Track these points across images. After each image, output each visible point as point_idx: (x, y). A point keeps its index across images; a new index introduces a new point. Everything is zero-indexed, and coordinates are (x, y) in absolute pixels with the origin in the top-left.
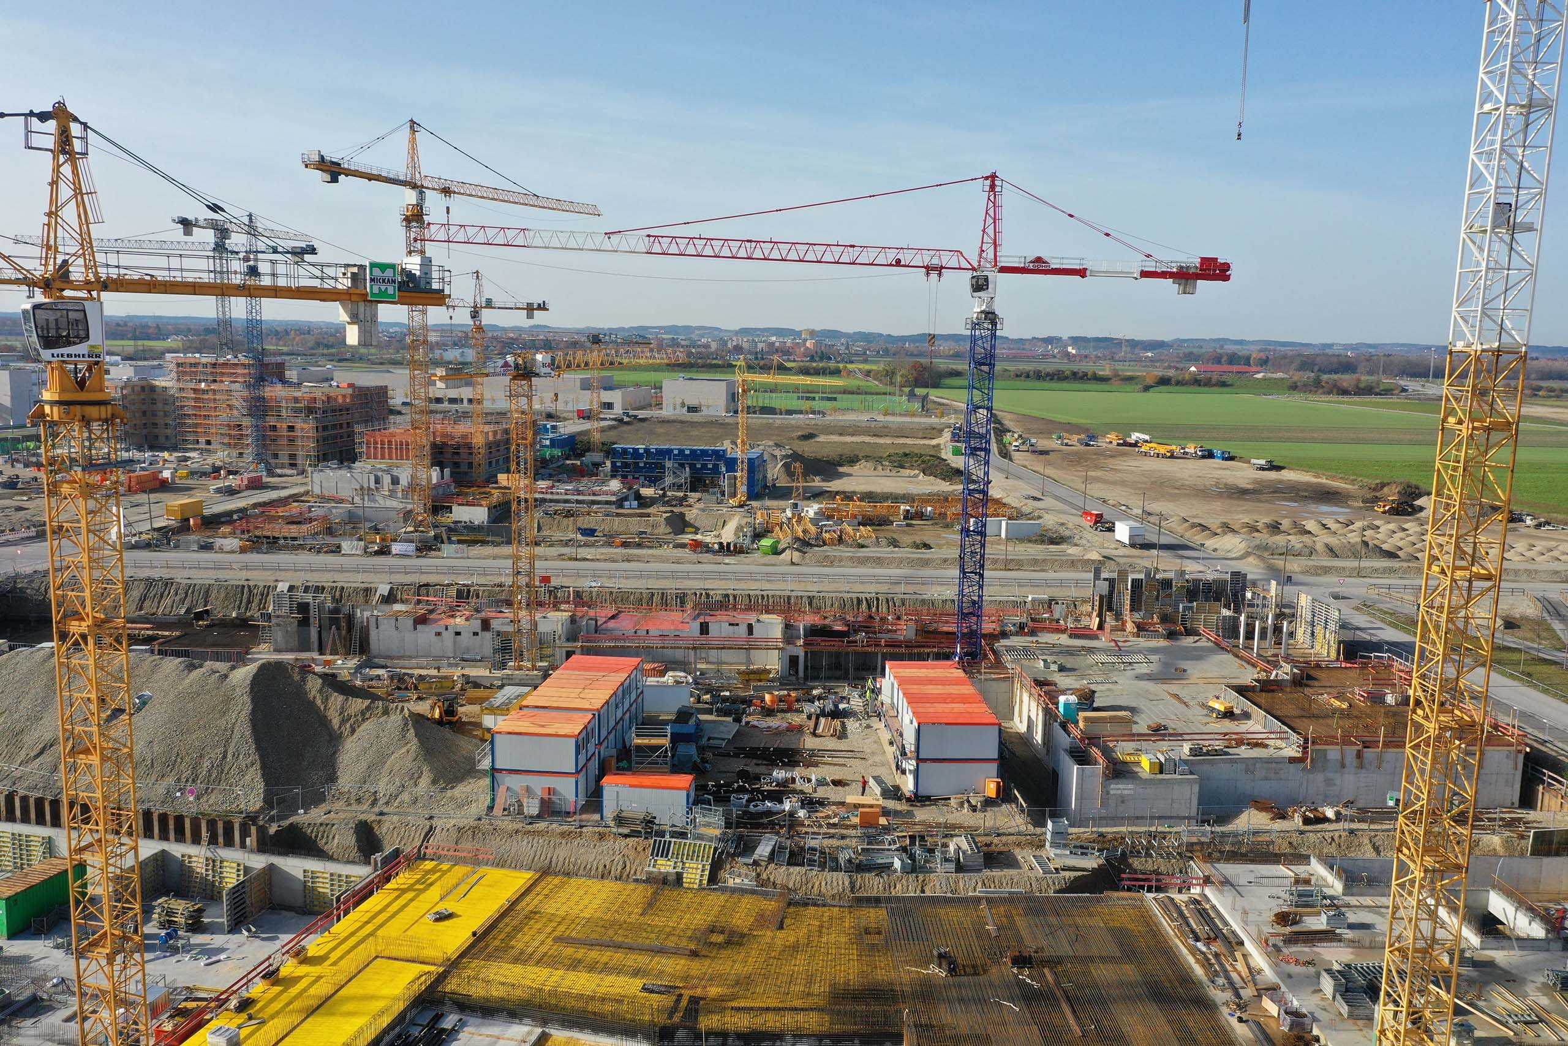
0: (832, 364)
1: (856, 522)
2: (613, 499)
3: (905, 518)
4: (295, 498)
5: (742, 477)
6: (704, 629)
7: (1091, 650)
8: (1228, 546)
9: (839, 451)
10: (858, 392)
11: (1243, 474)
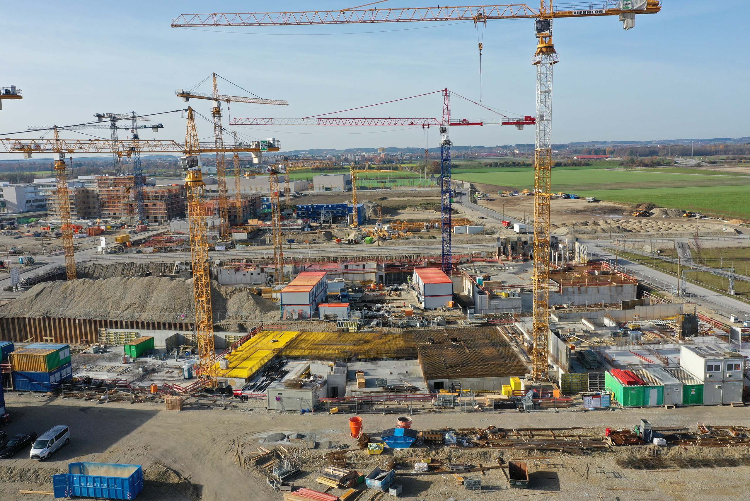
0: (394, 165)
1: (405, 231)
2: (300, 227)
3: (427, 229)
4: (164, 234)
5: (355, 215)
6: (346, 267)
7: (494, 266)
8: (562, 232)
9: (398, 204)
10: (407, 177)
11: (581, 204)
